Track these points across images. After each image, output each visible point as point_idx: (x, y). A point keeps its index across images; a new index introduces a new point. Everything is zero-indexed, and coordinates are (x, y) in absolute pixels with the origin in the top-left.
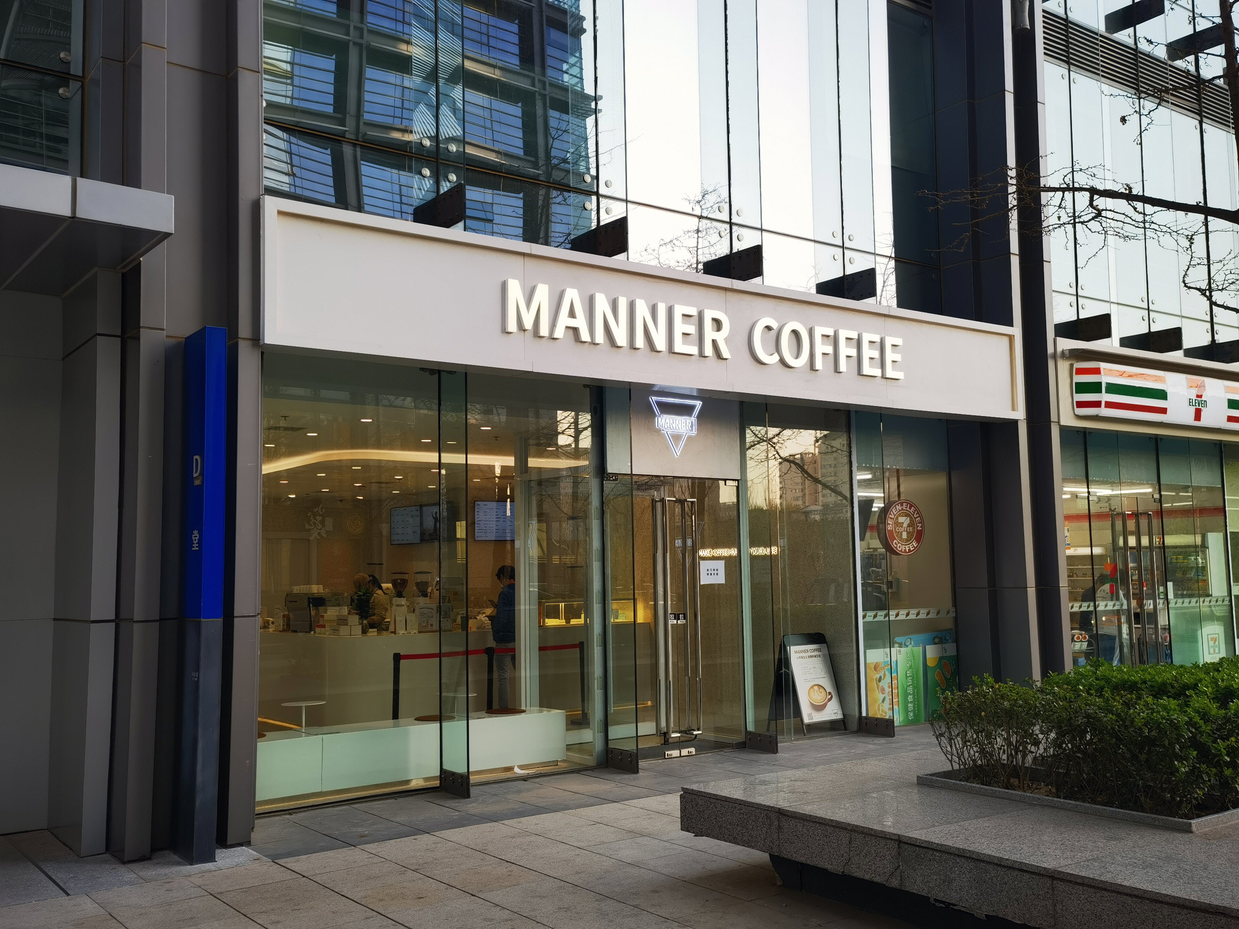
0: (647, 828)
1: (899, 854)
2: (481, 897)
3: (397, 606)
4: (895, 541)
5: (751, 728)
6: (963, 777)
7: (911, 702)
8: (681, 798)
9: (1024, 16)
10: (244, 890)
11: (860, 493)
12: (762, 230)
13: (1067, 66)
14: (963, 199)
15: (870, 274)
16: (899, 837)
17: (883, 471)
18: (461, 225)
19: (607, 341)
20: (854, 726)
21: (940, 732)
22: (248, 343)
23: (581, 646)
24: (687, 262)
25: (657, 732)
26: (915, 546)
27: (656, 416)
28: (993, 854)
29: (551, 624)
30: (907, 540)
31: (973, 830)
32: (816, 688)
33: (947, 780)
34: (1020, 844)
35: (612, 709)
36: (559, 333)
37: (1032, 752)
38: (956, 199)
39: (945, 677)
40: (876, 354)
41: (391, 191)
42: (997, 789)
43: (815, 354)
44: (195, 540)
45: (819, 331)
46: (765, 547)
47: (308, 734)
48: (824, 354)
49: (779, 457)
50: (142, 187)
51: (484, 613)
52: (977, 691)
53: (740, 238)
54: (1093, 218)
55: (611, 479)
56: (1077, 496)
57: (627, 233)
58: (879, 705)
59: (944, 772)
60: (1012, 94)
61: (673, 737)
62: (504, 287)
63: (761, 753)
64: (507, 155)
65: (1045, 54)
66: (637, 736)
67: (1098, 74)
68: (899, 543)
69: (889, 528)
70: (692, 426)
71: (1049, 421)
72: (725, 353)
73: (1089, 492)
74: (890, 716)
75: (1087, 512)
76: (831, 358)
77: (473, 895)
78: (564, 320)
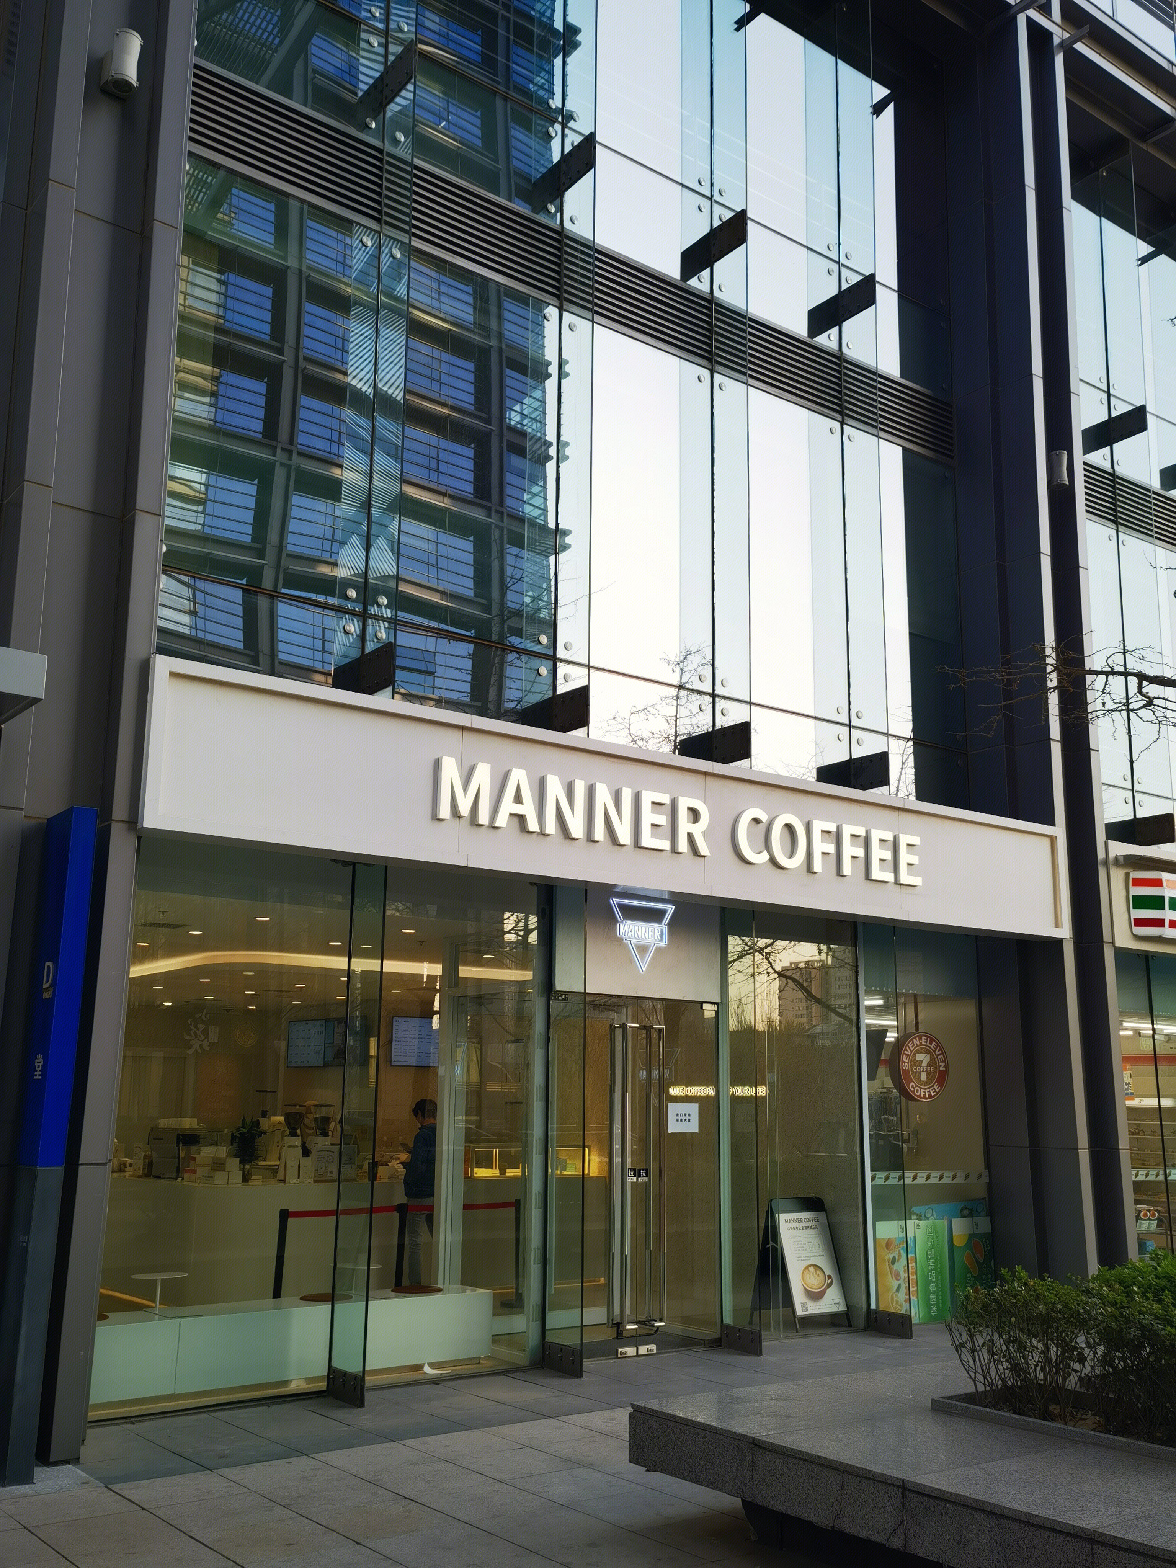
0: (588, 1456)
1: (904, 1505)
2: (368, 1545)
3: (290, 1147)
4: (912, 1083)
5: (728, 1320)
6: (990, 1402)
7: (934, 1293)
8: (630, 1418)
9: (1061, 471)
10: (67, 1523)
11: (869, 1021)
12: (750, 703)
13: (1114, 526)
14: (991, 677)
15: (882, 759)
16: (903, 1483)
17: (897, 996)
18: (389, 690)
19: (559, 830)
20: (861, 1322)
21: (961, 1341)
22: (124, 826)
23: (517, 1205)
24: (664, 734)
25: (608, 1322)
26: (937, 1090)
27: (617, 921)
28: (1020, 1508)
29: (481, 1175)
30: (926, 1083)
31: (997, 1474)
32: (812, 1269)
33: (969, 1406)
34: (1054, 1495)
35: (553, 1287)
36: (502, 821)
37: (1076, 1371)
38: (982, 677)
39: (977, 1261)
40: (888, 855)
41: (312, 635)
42: (1030, 1419)
43: (813, 853)
44: (39, 1067)
45: (818, 826)
46: (751, 1087)
47: (163, 1317)
48: (823, 853)
49: (773, 971)
50: (11, 646)
51: (399, 1159)
52: (1006, 1288)
53: (725, 712)
54: (1144, 706)
55: (560, 998)
56: (1140, 1034)
57: (588, 705)
58: (892, 1295)
59: (966, 1394)
60: (1049, 558)
61: (628, 1330)
62: (437, 765)
63: (740, 1354)
64: (453, 597)
65: (1087, 511)
66: (582, 1326)
67: (1152, 536)
68: (916, 1086)
69: (905, 1066)
70: (661, 936)
71: (1102, 942)
72: (703, 849)
73: (1154, 1030)
74: (906, 1310)
75: (1153, 1053)
76: (833, 859)
77: (358, 1543)
78: (508, 806)
